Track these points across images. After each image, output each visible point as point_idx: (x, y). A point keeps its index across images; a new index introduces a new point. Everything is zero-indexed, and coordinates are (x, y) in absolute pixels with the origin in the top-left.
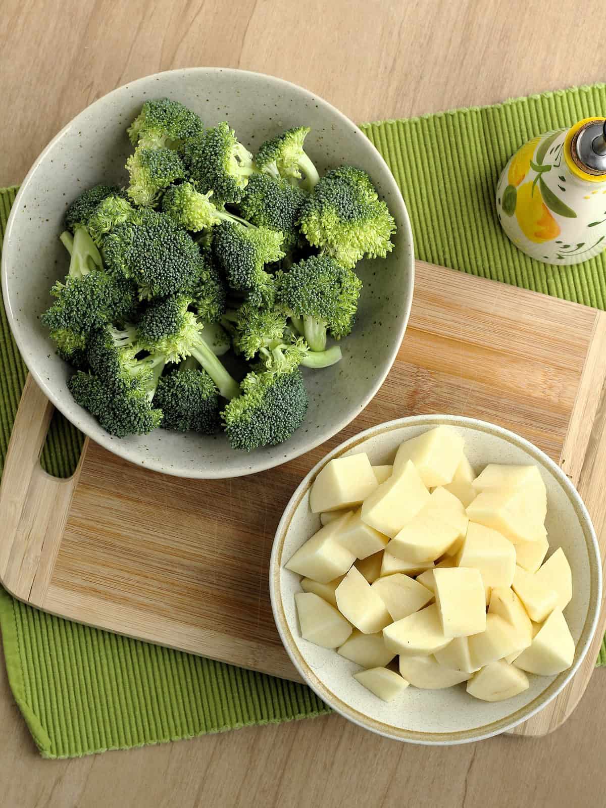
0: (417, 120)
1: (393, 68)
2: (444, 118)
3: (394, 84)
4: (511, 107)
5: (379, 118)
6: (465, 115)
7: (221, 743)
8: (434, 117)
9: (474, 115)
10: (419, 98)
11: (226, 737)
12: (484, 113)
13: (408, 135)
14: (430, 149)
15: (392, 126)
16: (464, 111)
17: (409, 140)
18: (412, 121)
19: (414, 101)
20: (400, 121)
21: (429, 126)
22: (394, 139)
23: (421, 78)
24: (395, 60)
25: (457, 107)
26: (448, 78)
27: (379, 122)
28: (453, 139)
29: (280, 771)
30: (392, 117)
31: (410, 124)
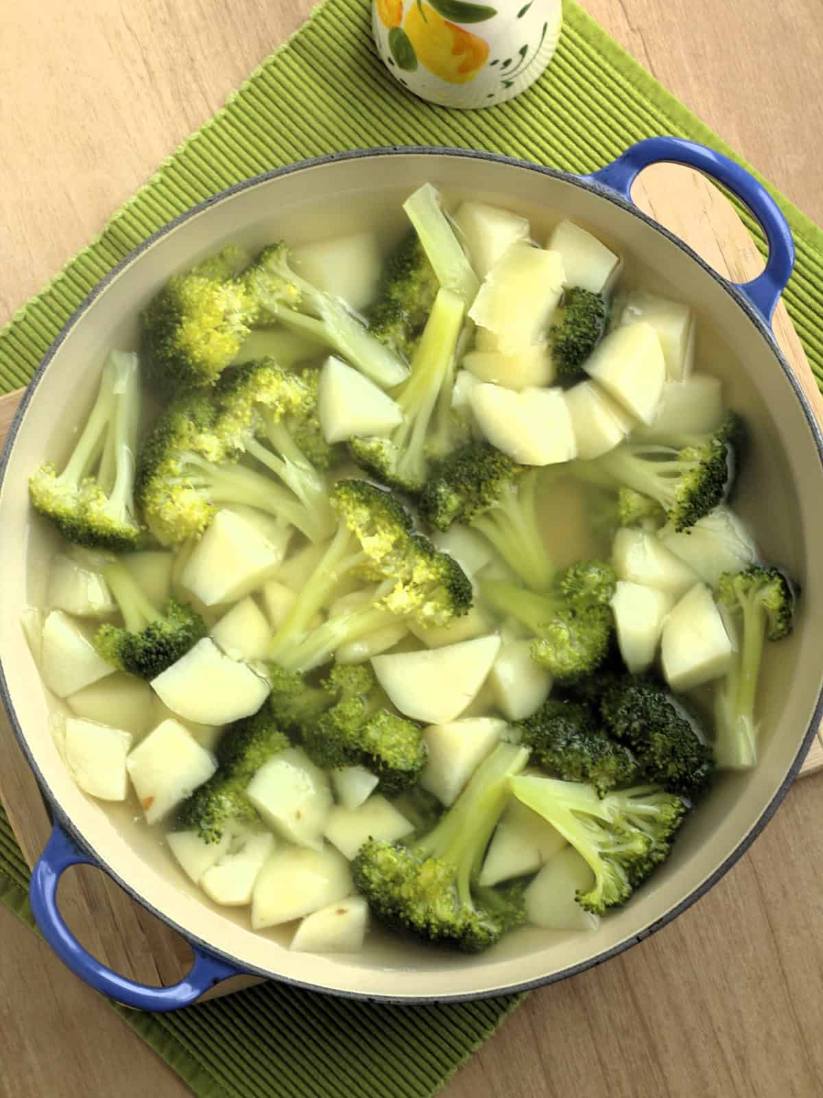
0: (223, 112)
1: (151, 74)
2: (254, 87)
3: (166, 91)
4: (323, 15)
5: (176, 143)
6: (275, 64)
7: (534, 1013)
8: (241, 94)
9: (285, 56)
10: (207, 87)
11: (535, 1001)
12: (296, 44)
13: (226, 136)
14: (264, 135)
15: (199, 140)
16: (270, 62)
17: (232, 142)
18: (218, 117)
19: (204, 93)
20: (204, 127)
21: (243, 110)
22: (212, 154)
23: (192, 60)
24: (145, 62)
25: (259, 62)
26: (223, 37)
27: (180, 147)
28: (282, 104)
29: (628, 995)
30: (192, 130)
31: (219, 123)
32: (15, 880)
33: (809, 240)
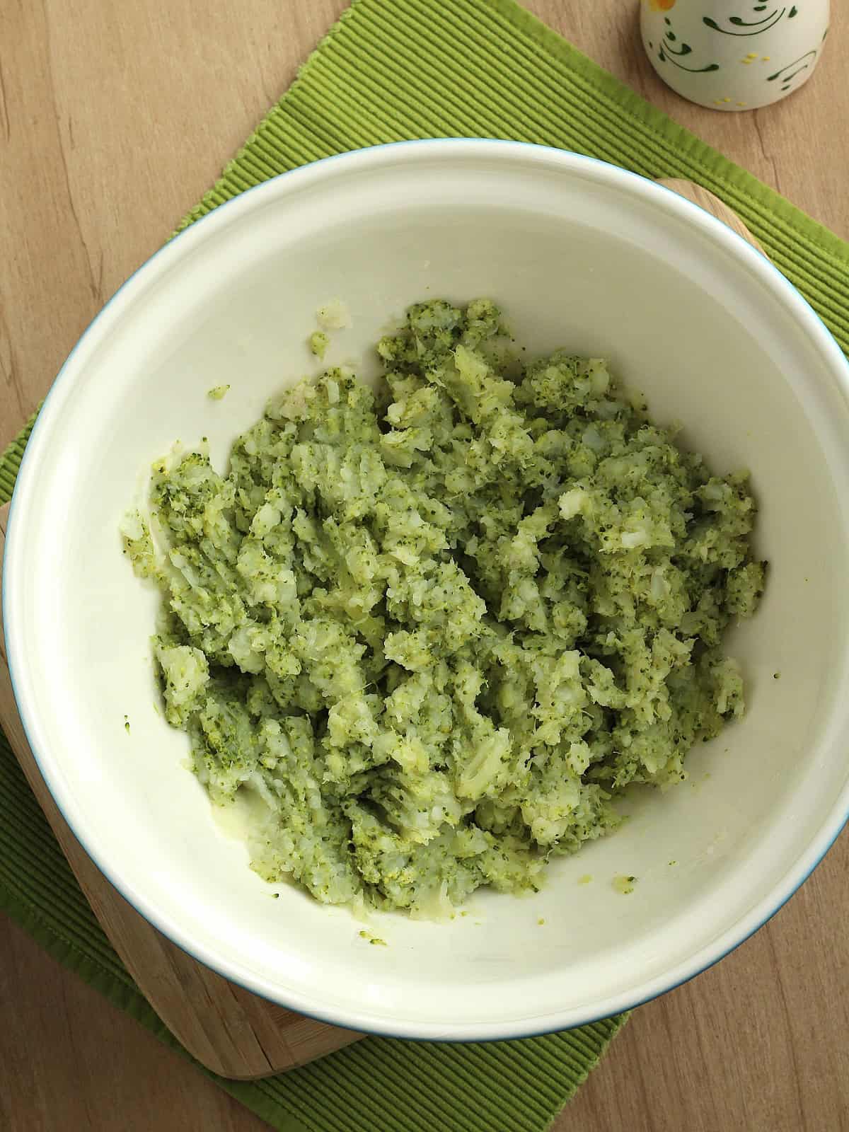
2: (249, 154)
6: (268, 129)
8: (238, 162)
9: (279, 120)
12: (287, 106)
16: (263, 127)
25: (253, 129)
33: (817, 240)
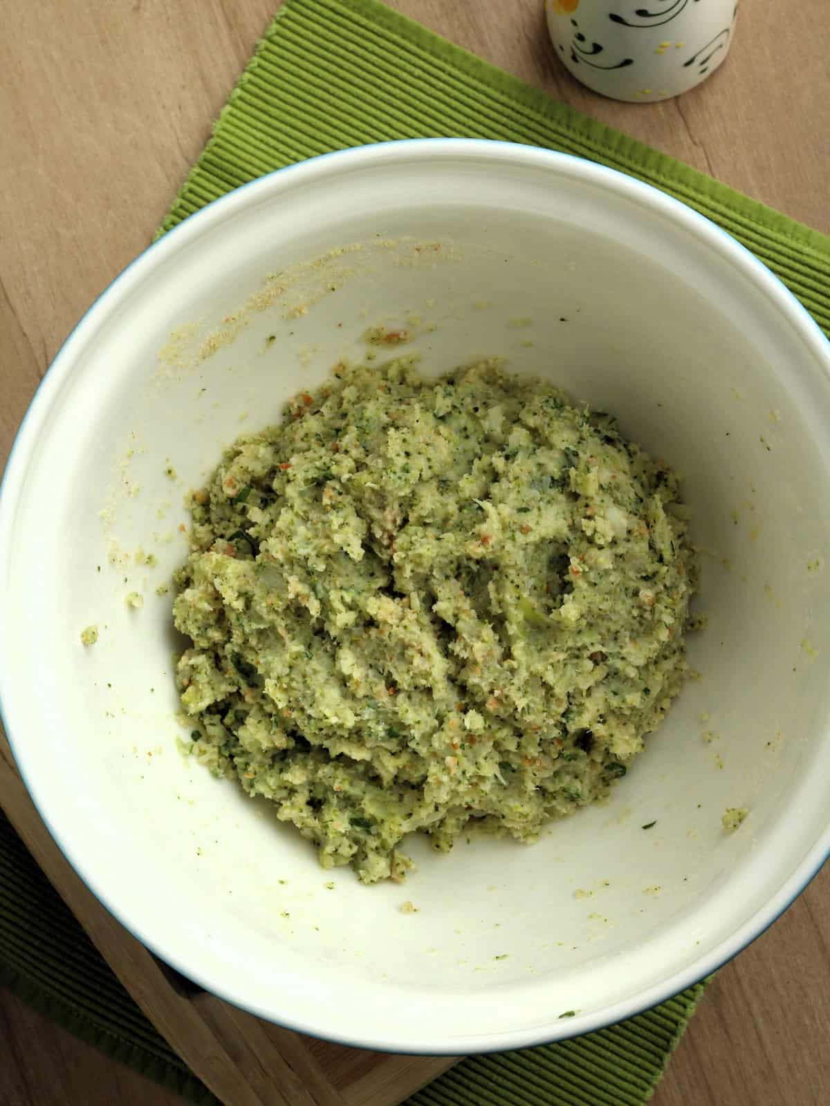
32: (151, 1053)
